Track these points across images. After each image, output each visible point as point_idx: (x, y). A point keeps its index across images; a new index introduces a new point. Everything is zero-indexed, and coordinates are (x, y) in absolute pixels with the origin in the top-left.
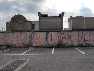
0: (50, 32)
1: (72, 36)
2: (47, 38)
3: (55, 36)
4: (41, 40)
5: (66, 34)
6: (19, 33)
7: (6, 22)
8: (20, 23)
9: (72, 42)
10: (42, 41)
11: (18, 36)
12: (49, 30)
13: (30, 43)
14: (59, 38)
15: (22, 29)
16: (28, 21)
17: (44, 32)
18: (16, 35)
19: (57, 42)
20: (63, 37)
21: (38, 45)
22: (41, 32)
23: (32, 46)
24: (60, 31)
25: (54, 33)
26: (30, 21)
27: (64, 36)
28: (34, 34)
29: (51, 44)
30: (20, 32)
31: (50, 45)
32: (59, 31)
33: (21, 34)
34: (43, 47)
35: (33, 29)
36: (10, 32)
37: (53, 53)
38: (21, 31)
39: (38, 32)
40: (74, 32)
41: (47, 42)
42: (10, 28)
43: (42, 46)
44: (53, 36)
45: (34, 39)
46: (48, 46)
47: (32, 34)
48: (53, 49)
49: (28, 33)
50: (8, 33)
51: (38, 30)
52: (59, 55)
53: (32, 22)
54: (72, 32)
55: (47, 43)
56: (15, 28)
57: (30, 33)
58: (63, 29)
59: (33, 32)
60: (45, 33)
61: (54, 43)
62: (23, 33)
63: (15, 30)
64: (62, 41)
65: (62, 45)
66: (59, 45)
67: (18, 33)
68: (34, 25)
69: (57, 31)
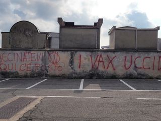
0: (78, 53)
1: (115, 60)
2: (71, 62)
3: (85, 59)
4: (62, 65)
5: (104, 56)
6: (25, 52)
7: (2, 33)
8: (26, 36)
9: (114, 69)
10: (64, 66)
11: (23, 58)
12: (76, 49)
13: (42, 70)
14: (93, 63)
15: (30, 46)
16: (41, 33)
17: (68, 51)
18: (20, 55)
19: (88, 69)
20: (99, 61)
21: (57, 73)
22: (63, 51)
23: (47, 76)
24: (95, 51)
25: (84, 54)
26: (44, 33)
27: (101, 60)
28: (49, 55)
29: (79, 73)
30: (26, 50)
31: (76, 74)
32: (92, 51)
33: (27, 55)
34: (65, 78)
35: (49, 46)
36: (10, 50)
37: (81, 88)
38: (28, 49)
39: (56, 52)
40: (119, 53)
41: (72, 68)
42: (10, 43)
43: (63, 75)
44: (82, 59)
45: (50, 64)
46: (74, 75)
47: (47, 55)
48: (83, 80)
49: (39, 53)
50: (5, 52)
51: (57, 47)
52: (91, 91)
53: (47, 34)
54: (115, 53)
55: (71, 71)
56: (18, 43)
57: (44, 52)
58: (101, 48)
59: (48, 51)
60: (69, 53)
61: (83, 71)
62: (32, 52)
63: (17, 46)
64: (98, 68)
65: (98, 74)
66: (92, 74)
67: (23, 52)
68: (50, 39)
69: (90, 51)
